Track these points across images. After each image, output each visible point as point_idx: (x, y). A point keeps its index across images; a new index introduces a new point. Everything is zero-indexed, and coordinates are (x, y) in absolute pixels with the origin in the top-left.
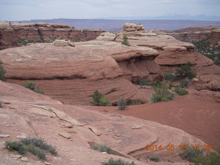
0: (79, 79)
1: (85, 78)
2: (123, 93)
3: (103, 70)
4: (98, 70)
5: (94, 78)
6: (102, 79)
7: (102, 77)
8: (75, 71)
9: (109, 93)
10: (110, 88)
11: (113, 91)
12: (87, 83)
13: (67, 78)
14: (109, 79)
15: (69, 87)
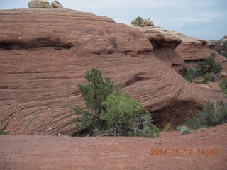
0: (52, 49)
1: (68, 46)
2: (161, 84)
3: (113, 35)
4: (102, 34)
5: (92, 47)
6: (110, 52)
7: (110, 47)
8: (43, 30)
9: (128, 83)
10: (131, 72)
11: (138, 78)
12: (74, 58)
13: (22, 45)
14: (126, 53)
15: (22, 69)
